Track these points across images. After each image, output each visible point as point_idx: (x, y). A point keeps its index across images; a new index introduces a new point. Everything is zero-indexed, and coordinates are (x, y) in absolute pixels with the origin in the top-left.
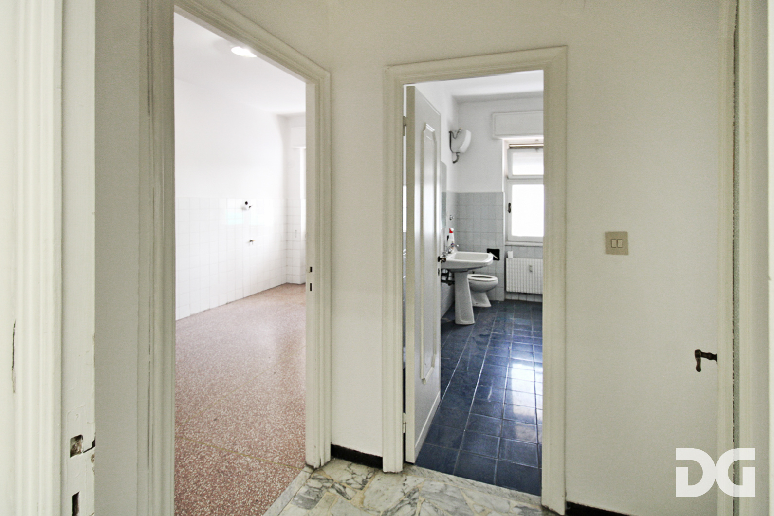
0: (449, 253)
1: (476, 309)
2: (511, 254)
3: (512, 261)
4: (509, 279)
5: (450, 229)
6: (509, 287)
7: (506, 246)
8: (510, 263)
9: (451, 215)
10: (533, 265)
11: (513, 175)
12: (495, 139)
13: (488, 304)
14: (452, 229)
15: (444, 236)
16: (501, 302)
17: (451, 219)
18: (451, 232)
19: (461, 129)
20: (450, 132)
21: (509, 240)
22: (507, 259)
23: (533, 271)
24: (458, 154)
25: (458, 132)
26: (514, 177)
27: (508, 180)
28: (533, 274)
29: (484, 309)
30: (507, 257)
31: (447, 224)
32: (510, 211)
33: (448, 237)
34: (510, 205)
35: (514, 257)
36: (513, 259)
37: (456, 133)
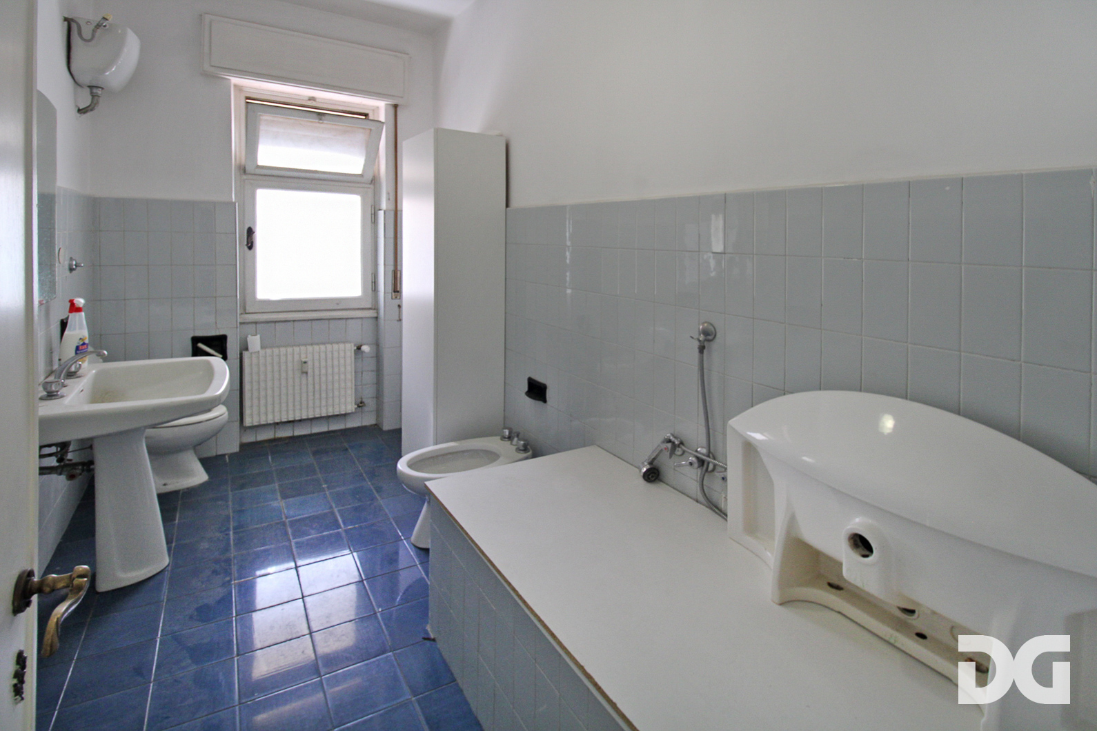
0: (71, 375)
1: (168, 501)
2: (255, 342)
3: (258, 357)
4: (252, 399)
5: (72, 302)
6: (252, 415)
7: (241, 323)
8: (255, 361)
9: (71, 259)
10: (309, 359)
11: (258, 167)
12: (212, 77)
13: (199, 476)
14: (80, 302)
15: (48, 324)
16: (232, 456)
17: (71, 270)
18: (74, 308)
19: (111, 18)
20: (69, 22)
21: (249, 309)
22: (246, 354)
23: (310, 372)
24: (95, 90)
25: (98, 26)
26: (258, 171)
27: (245, 177)
28: (310, 379)
29: (190, 493)
30: (247, 349)
31: (59, 288)
32: (251, 245)
33: (64, 325)
34: (250, 232)
35: (263, 347)
36: (262, 352)
37: (92, 27)
